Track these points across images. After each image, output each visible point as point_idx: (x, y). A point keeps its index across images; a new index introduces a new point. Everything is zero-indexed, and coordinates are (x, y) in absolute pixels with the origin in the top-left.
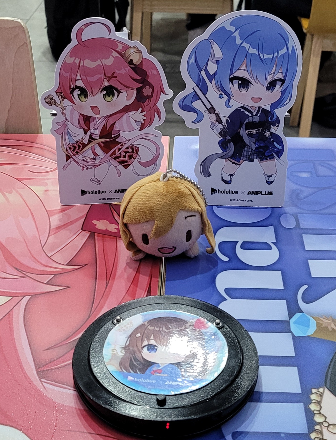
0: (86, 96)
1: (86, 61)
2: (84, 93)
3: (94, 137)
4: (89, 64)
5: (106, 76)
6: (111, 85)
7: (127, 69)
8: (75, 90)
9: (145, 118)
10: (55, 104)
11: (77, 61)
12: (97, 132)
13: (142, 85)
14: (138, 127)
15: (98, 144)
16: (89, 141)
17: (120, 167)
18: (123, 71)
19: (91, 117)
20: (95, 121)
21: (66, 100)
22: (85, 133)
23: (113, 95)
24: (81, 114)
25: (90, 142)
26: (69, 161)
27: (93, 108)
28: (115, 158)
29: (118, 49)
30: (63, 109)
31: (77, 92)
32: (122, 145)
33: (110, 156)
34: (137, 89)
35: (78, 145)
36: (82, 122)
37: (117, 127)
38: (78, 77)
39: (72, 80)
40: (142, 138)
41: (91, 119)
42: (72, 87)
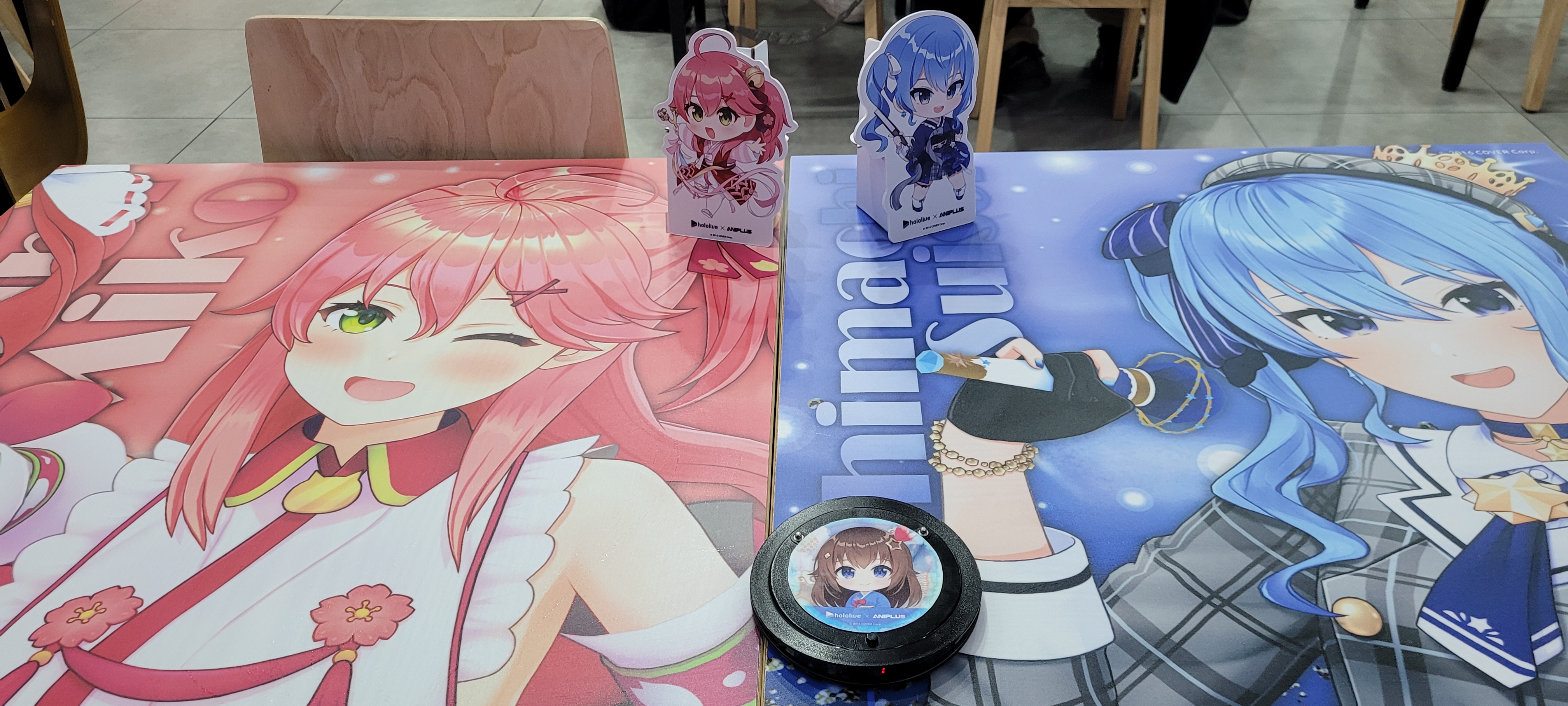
0: (701, 116)
1: (703, 76)
2: (699, 111)
3: (708, 163)
4: (706, 80)
5: (723, 96)
6: (728, 107)
7: (747, 92)
8: (689, 106)
9: (764, 150)
10: (668, 120)
11: (694, 75)
12: (711, 158)
13: (762, 112)
14: (756, 159)
15: (712, 171)
16: (702, 166)
17: (735, 202)
18: (742, 93)
19: (705, 140)
20: (709, 145)
21: (679, 116)
22: (699, 157)
23: (731, 119)
24: (695, 135)
25: (703, 168)
26: (680, 185)
27: (708, 129)
28: (730, 191)
29: (738, 68)
30: (676, 126)
31: (691, 110)
32: (738, 177)
33: (725, 187)
34: (757, 115)
35: (690, 169)
36: (696, 144)
37: (733, 155)
38: (694, 93)
39: (687, 96)
40: (760, 173)
41: (706, 142)
42: (687, 103)
